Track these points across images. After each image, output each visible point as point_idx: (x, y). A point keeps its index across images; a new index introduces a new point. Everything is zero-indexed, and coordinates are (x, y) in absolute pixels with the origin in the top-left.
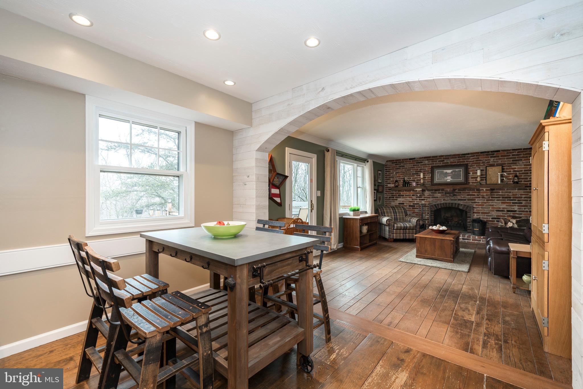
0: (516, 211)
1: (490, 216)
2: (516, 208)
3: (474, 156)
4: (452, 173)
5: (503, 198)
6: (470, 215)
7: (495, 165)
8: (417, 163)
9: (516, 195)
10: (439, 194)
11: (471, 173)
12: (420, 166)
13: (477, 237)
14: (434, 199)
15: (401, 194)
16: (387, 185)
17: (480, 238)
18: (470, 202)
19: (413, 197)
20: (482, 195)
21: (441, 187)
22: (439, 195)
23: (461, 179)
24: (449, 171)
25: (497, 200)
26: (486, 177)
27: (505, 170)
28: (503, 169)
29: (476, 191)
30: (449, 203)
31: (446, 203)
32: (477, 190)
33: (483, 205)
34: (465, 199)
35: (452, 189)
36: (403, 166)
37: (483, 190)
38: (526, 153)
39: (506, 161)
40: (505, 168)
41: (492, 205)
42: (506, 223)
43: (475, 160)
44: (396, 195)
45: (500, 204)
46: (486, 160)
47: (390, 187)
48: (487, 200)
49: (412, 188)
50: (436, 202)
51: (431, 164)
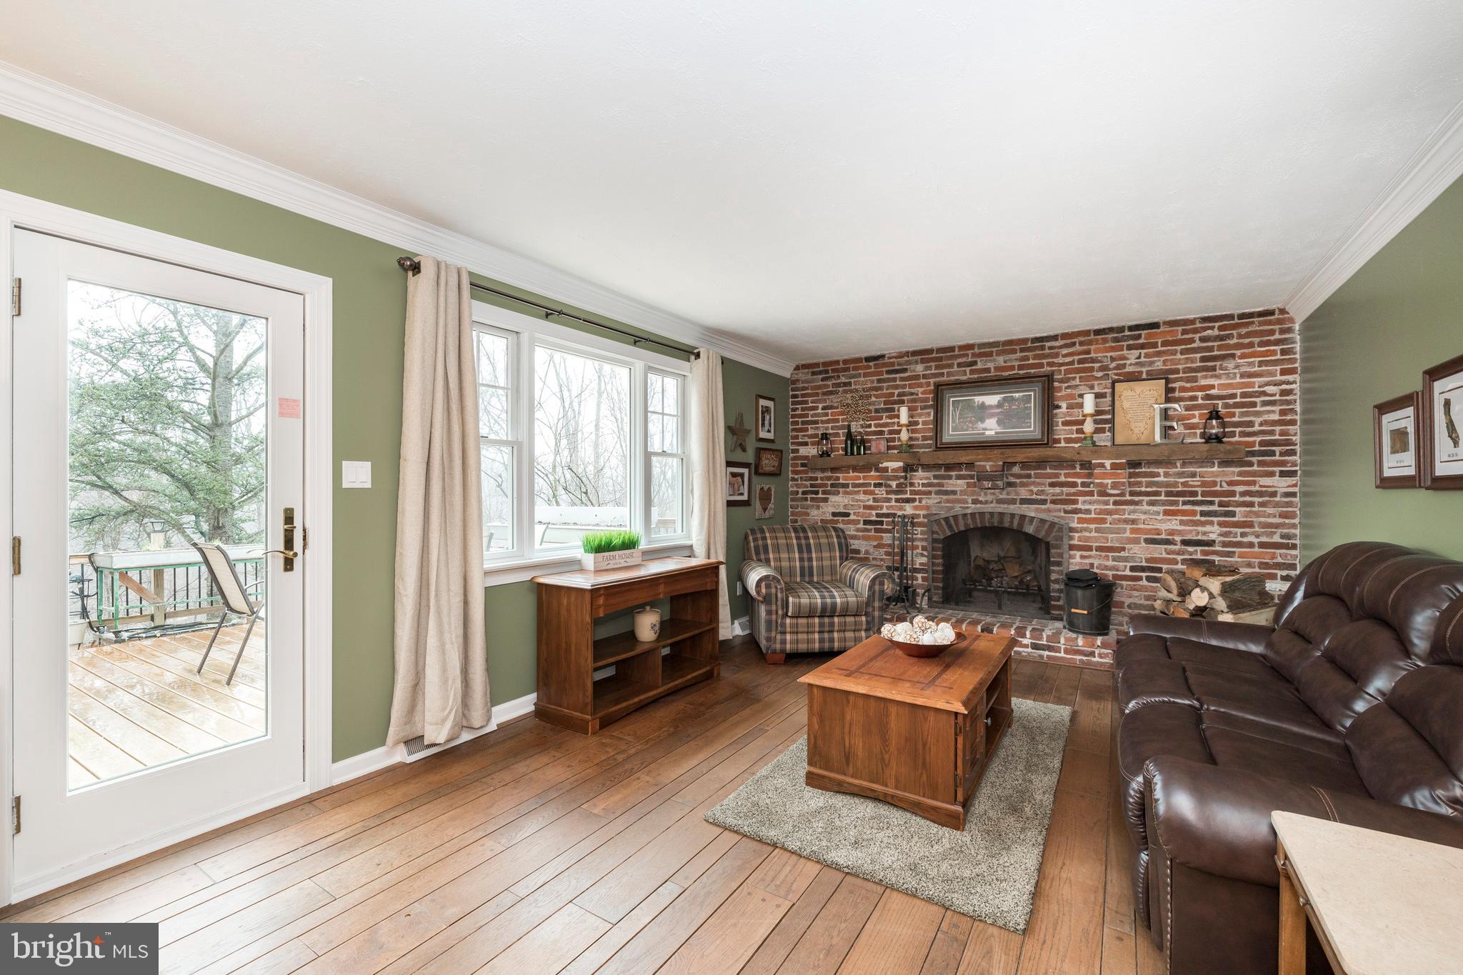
0: (1211, 543)
1: (1126, 559)
2: (1213, 532)
3: (1074, 344)
4: (1000, 405)
5: (1168, 494)
6: (1061, 555)
7: (1144, 376)
8: (888, 372)
9: (1215, 484)
10: (959, 482)
11: (1064, 405)
12: (898, 383)
13: (1081, 641)
14: (945, 497)
15: (841, 481)
16: (797, 451)
17: (1093, 645)
18: (1060, 510)
19: (877, 490)
20: (1101, 485)
21: (964, 457)
22: (960, 485)
23: (1031, 429)
24: (992, 400)
25: (1152, 503)
26: (1112, 421)
27: (1177, 394)
28: (1169, 390)
29: (1078, 470)
30: (992, 514)
31: (982, 514)
32: (1083, 466)
33: (1103, 521)
34: (1043, 497)
35: (1001, 463)
36: (845, 384)
37: (1102, 466)
38: (1250, 329)
39: (1180, 360)
40: (1177, 385)
41: (1134, 522)
42: (1183, 593)
43: (1076, 358)
44: (825, 485)
45: (1161, 517)
46: (1113, 359)
47: (806, 458)
48: (1115, 503)
49: (873, 459)
50: (950, 509)
51: (935, 375)
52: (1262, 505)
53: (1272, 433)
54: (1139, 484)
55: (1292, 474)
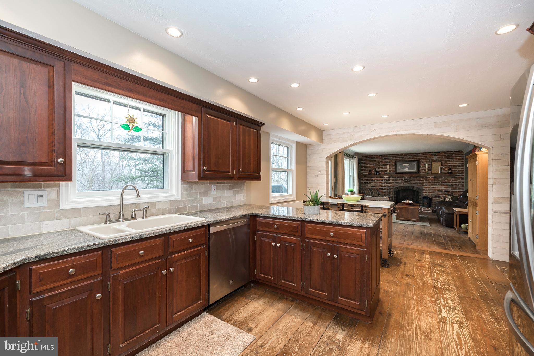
0: (449, 191)
1: (433, 194)
2: (450, 189)
3: (423, 155)
4: (409, 165)
5: (442, 182)
6: (421, 194)
7: (437, 161)
8: (384, 158)
9: (450, 181)
10: (400, 180)
11: (422, 166)
12: (387, 160)
13: (426, 208)
14: (397, 183)
15: (373, 180)
16: (363, 174)
17: (428, 209)
18: (421, 185)
19: (382, 182)
20: (429, 181)
21: (402, 175)
23: (415, 170)
24: (407, 165)
25: (438, 184)
26: (431, 169)
28: (442, 164)
30: (407, 186)
31: (405, 186)
32: (425, 177)
33: (429, 187)
34: (417, 183)
35: (409, 177)
36: (374, 160)
37: (429, 177)
38: (456, 154)
39: (444, 159)
41: (435, 187)
42: (445, 199)
43: (424, 157)
44: (370, 181)
45: (440, 187)
46: (431, 158)
47: (365, 175)
48: (432, 184)
49: (382, 175)
50: (398, 185)
51: (395, 159)
52: (458, 184)
53: (460, 172)
54: (436, 181)
55: (463, 179)
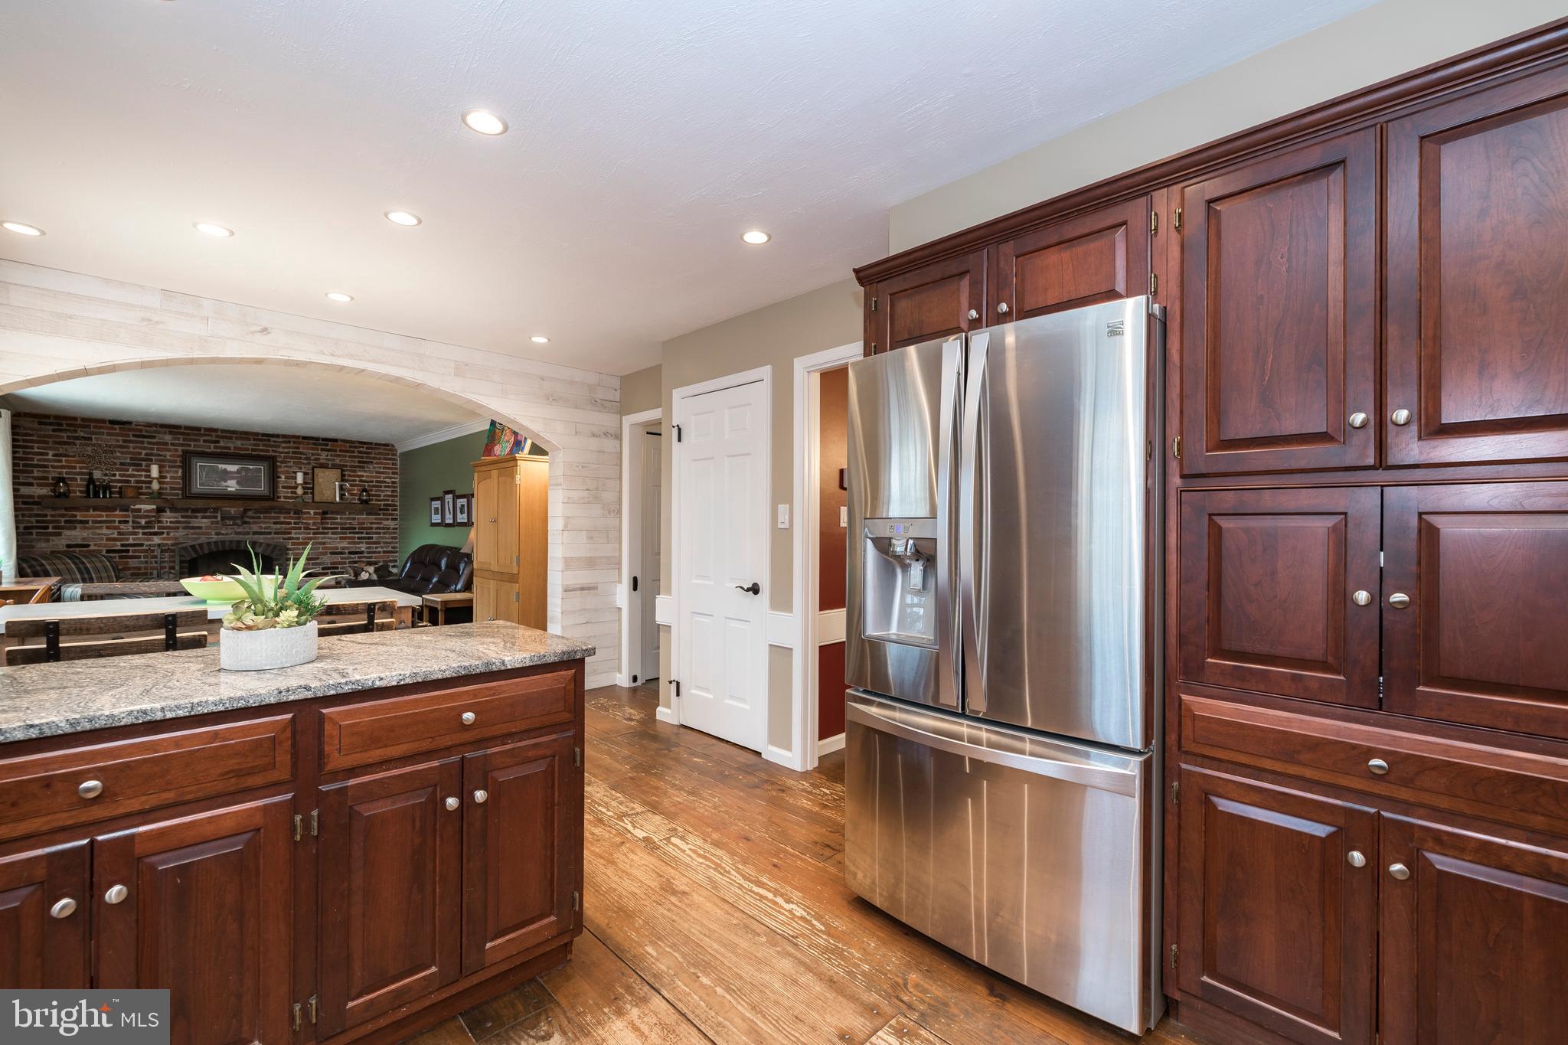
0: (362, 552)
1: (319, 564)
2: (363, 547)
3: (290, 442)
4: (238, 472)
5: (342, 528)
7: (330, 466)
8: (135, 436)
9: (364, 523)
10: (204, 520)
11: (283, 477)
12: (146, 445)
14: (191, 531)
15: (78, 518)
18: (280, 538)
19: (122, 526)
20: (306, 523)
21: (213, 504)
22: (205, 523)
23: (262, 488)
24: (233, 468)
25: (334, 533)
26: (313, 488)
27: (346, 478)
28: (343, 476)
29: (292, 515)
30: (231, 542)
31: (223, 542)
32: (295, 513)
34: (269, 530)
35: (242, 509)
36: (84, 438)
37: (309, 513)
38: (379, 451)
39: (348, 461)
40: (346, 473)
41: (324, 543)
42: (357, 575)
43: (291, 450)
44: (57, 521)
45: (338, 540)
46: (313, 454)
48: (314, 533)
49: (124, 501)
50: (195, 539)
51: (182, 445)
52: (384, 533)
53: (388, 500)
54: (327, 523)
55: (396, 519)
